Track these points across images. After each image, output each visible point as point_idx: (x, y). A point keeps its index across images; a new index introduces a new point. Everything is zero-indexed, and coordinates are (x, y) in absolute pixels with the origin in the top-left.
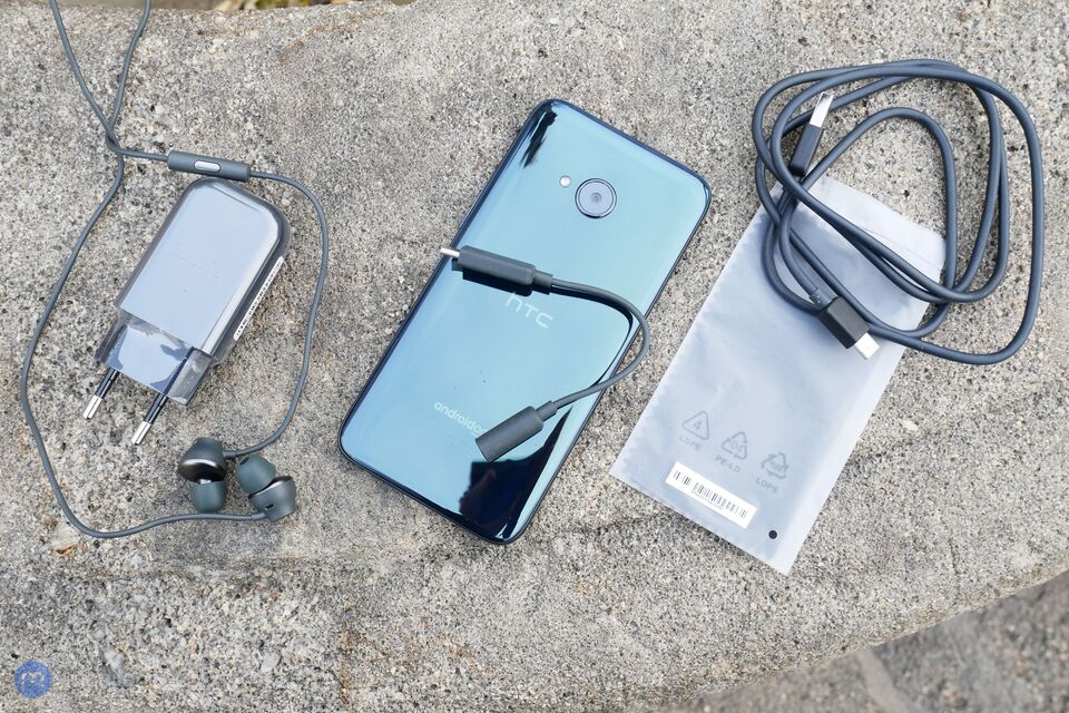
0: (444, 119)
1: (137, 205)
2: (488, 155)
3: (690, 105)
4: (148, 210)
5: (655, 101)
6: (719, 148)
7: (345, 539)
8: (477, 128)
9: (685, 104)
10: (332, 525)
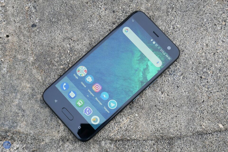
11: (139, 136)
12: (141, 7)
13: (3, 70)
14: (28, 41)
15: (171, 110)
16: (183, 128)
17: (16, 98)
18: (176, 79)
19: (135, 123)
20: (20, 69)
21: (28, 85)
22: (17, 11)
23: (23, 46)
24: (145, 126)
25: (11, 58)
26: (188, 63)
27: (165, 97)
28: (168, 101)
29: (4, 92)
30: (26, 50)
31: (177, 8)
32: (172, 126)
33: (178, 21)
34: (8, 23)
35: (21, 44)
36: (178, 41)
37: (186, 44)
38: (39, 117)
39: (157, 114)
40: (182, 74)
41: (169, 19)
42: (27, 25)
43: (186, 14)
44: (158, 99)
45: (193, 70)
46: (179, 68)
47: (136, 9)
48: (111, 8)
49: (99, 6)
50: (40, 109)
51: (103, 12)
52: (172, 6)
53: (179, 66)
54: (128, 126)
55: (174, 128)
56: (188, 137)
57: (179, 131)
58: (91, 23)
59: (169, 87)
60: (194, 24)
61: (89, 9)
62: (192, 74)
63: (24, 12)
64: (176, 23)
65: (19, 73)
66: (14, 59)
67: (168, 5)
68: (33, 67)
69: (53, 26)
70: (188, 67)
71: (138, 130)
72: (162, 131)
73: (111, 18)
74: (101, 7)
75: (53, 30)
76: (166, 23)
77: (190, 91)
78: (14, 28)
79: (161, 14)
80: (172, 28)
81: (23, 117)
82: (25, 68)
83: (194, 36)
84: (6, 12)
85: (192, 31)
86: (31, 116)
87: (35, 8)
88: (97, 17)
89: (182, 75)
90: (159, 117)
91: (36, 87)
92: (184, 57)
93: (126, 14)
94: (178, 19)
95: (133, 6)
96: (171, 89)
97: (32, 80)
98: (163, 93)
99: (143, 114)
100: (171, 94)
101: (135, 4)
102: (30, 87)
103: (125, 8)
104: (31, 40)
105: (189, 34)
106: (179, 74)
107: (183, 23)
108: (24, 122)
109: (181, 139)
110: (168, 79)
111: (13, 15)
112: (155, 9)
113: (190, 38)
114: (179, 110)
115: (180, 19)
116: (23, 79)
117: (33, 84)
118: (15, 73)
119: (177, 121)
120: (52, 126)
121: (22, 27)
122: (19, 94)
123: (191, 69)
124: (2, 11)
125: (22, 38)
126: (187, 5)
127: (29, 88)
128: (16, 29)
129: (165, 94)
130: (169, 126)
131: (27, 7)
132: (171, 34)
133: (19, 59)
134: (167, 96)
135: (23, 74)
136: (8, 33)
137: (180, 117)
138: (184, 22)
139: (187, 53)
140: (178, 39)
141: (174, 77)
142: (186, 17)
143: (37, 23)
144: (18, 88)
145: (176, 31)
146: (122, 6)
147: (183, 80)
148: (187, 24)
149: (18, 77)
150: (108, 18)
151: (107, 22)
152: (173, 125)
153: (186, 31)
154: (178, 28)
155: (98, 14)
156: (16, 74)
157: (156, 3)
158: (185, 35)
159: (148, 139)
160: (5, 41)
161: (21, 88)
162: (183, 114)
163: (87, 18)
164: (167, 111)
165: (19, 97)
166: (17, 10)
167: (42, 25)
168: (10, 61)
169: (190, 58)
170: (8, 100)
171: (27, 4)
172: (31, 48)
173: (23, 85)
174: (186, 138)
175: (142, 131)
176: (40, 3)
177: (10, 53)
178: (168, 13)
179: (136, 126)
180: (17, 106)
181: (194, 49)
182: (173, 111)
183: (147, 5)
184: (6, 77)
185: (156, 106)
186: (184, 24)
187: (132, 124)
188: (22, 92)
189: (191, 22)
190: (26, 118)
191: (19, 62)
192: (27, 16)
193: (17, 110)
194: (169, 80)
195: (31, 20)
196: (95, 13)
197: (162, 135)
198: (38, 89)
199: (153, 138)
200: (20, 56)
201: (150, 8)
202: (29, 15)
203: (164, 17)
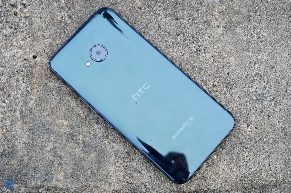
0: (145, 9)
1: (11, 28)
2: (162, 27)
3: (251, 17)
4: (16, 31)
5: (237, 13)
6: (261, 37)
7: (80, 181)
8: (159, 15)
9: (249, 16)
10: (75, 175)
11: (220, 185)
12: (213, 11)
13: (30, 103)
15: (262, 148)
16: (279, 172)
17: (49, 141)
18: (265, 106)
19: (213, 168)
20: (54, 101)
21: (66, 123)
22: (47, 23)
24: (227, 171)
25: (40, 86)
26: (281, 83)
27: (252, 131)
28: (256, 135)
29: (33, 133)
31: (262, 10)
32: (264, 170)
33: (264, 28)
34: (35, 39)
36: (265, 54)
37: (276, 59)
38: (81, 165)
39: (243, 155)
40: (274, 98)
41: (252, 25)
42: (61, 40)
43: (274, 18)
44: (244, 133)
45: (287, 93)
46: (268, 91)
47: (206, 14)
48: (173, 14)
49: (157, 12)
50: (82, 154)
51: (163, 20)
52: (255, 8)
53: (268, 88)
54: (204, 172)
55: (267, 173)
56: (287, 184)
57: (274, 175)
58: (147, 34)
59: (257, 117)
60: (286, 31)
61: (143, 17)
62: (287, 99)
63: (56, 23)
64: (261, 30)
65: (53, 106)
66: (44, 88)
67: (249, 7)
68: (70, 97)
70: (282, 90)
71: (218, 177)
72: (251, 176)
73: (173, 27)
74: (159, 12)
76: (248, 31)
77: (286, 122)
78: (43, 46)
79: (240, 20)
80: (256, 38)
81: (61, 166)
82: (61, 99)
83: (287, 47)
84: (31, 24)
85: (284, 40)
86: (70, 164)
87: (71, 18)
88: (155, 27)
89: (273, 100)
90: (246, 158)
91: (76, 124)
92: (275, 76)
93: (193, 21)
94: (264, 25)
95: (202, 10)
96: (259, 120)
97: (70, 115)
98: (249, 126)
99: (224, 155)
100: (260, 126)
101: (205, 7)
102: (68, 124)
103: (191, 13)
105: (280, 44)
106: (269, 99)
107: (270, 30)
108: (62, 174)
109: (277, 187)
110: (255, 106)
111: (41, 28)
112: (232, 12)
113: (282, 50)
114: (273, 147)
115: (267, 26)
116: (58, 114)
117: (72, 120)
118: (46, 107)
119: (271, 163)
120: (100, 177)
121: (54, 44)
122: (53, 135)
123: (285, 91)
124: (25, 24)
126: (274, 6)
127: (67, 126)
128: (46, 47)
129: (251, 127)
130: (259, 170)
131: (59, 17)
132: (255, 46)
133: (51, 87)
134: (255, 129)
135: (58, 107)
136: (35, 53)
137: (275, 157)
138: (272, 29)
139: (278, 70)
140: (266, 52)
141: (263, 104)
142: (274, 22)
144: (52, 127)
145: (261, 42)
146: (188, 10)
147: (276, 107)
148: (277, 31)
149: (51, 112)
150: (170, 28)
151: (169, 32)
152: (266, 168)
153: (275, 41)
154: (264, 37)
155: (156, 23)
156: (48, 107)
157: (233, 5)
158: (275, 46)
159: (233, 189)
160: (31, 63)
161: (55, 127)
162: (278, 152)
163: (141, 29)
164: (256, 150)
165: (53, 139)
166: (45, 22)
168: (39, 91)
169: (283, 77)
170: (39, 145)
171: (59, 12)
173: (58, 122)
174: (283, 186)
175: (224, 179)
176: (76, 11)
177: (38, 80)
178: (250, 18)
179: (216, 172)
180: (51, 151)
181: (288, 65)
182: (264, 149)
183: (221, 8)
184: (35, 113)
185: (240, 143)
186: (272, 32)
187: (209, 170)
188: (57, 132)
189: (281, 28)
190: (64, 168)
191: (51, 91)
192: (60, 29)
193: (51, 158)
194: (256, 108)
195: (65, 34)
196: (152, 21)
197: (250, 182)
198: (79, 128)
199: (239, 188)
200: (52, 83)
201: (225, 12)
202: (63, 28)
203: (245, 23)
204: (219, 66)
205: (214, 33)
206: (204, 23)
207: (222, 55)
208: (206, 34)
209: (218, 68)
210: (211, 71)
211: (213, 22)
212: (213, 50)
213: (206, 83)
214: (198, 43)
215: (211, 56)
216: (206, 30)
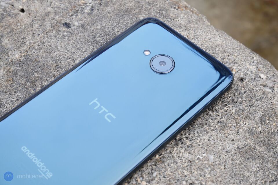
12: (242, 121)
14: (39, 35)
23: (25, 35)
30: (23, 41)
35: (25, 31)
41: (276, 173)
63: (75, 3)
68: (6, 66)
69: (89, 45)
75: (83, 49)
76: (265, 175)
79: (266, 156)
87: (92, 10)
101: (238, 109)
104: (44, 37)
112: (264, 141)
121: (52, 15)
125: (36, 26)
131: (83, 2)
136: (27, 8)
143: (74, 25)
157: (273, 136)
160: (13, 11)
167: (78, 33)
172: (33, 44)
176: (104, 9)
183: (256, 125)
192: (72, 9)
195: (71, 17)
200: (8, 42)
201: (256, 133)
202: (75, 11)
203: (269, 163)
204: (187, 178)
205: (218, 141)
206: (218, 122)
207: (203, 170)
208: (209, 134)
209: (184, 178)
210: (170, 174)
211: (230, 132)
212: (198, 156)
213: (152, 180)
214: (190, 134)
215: (189, 159)
216: (213, 130)
